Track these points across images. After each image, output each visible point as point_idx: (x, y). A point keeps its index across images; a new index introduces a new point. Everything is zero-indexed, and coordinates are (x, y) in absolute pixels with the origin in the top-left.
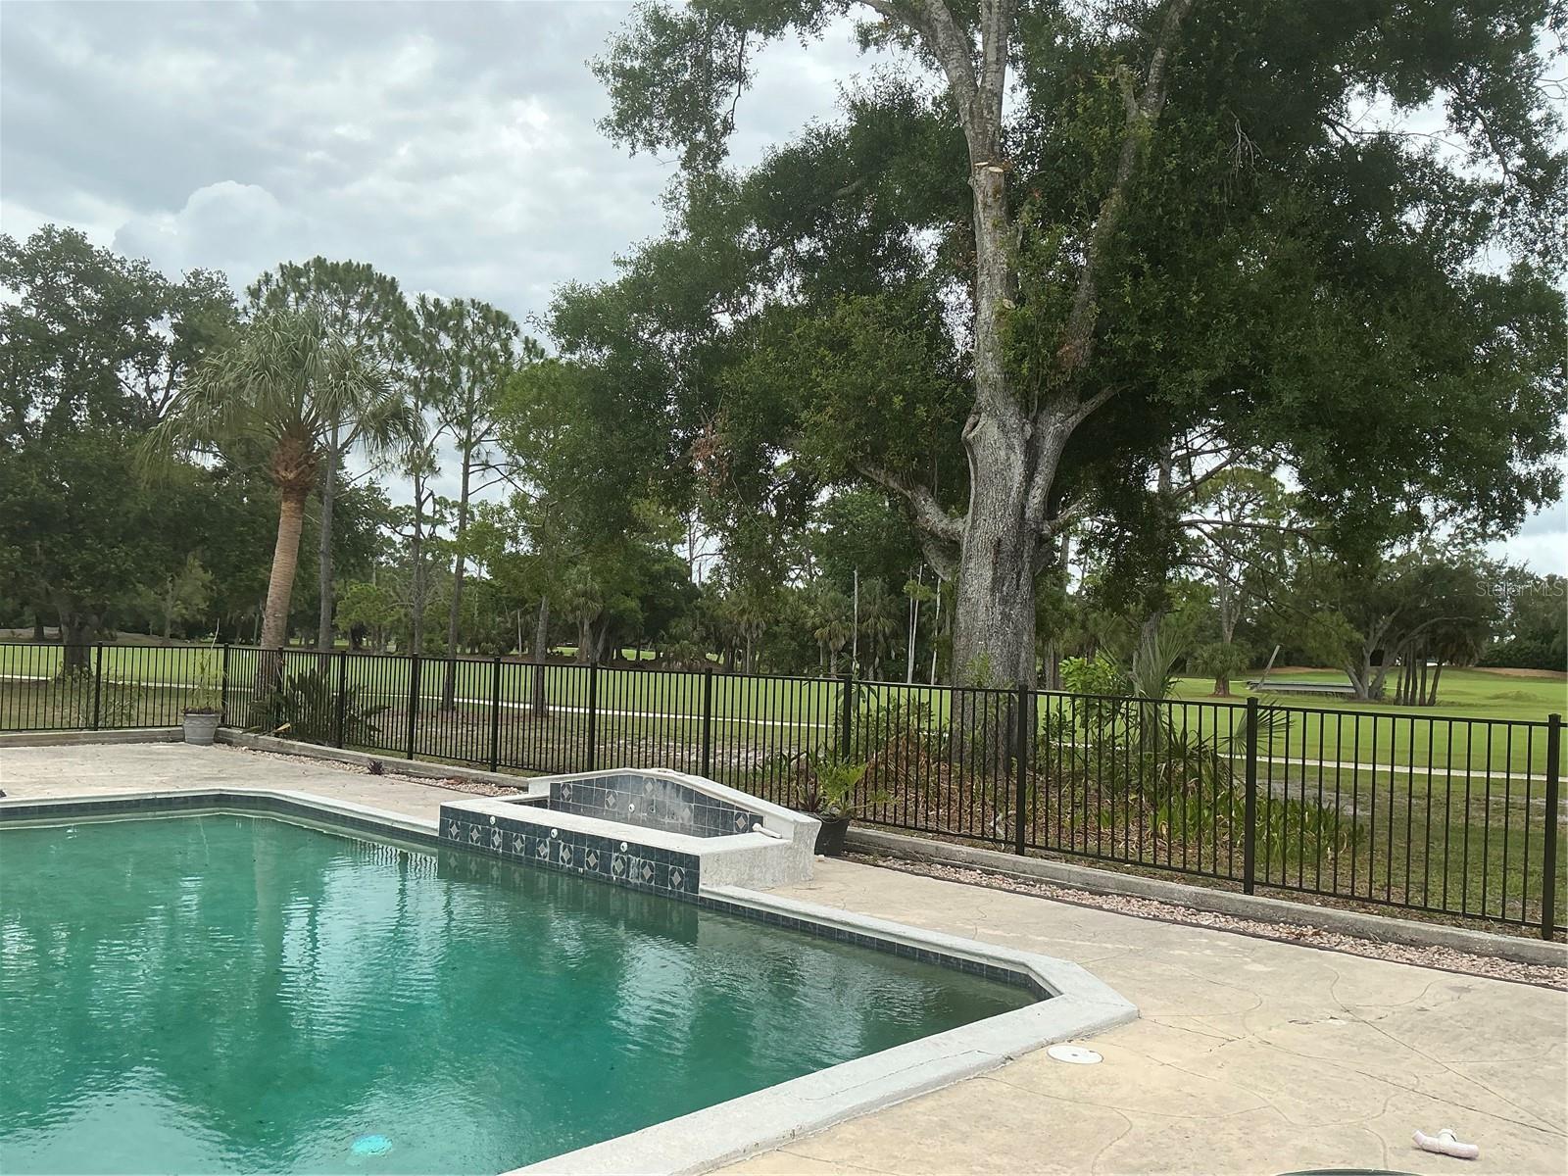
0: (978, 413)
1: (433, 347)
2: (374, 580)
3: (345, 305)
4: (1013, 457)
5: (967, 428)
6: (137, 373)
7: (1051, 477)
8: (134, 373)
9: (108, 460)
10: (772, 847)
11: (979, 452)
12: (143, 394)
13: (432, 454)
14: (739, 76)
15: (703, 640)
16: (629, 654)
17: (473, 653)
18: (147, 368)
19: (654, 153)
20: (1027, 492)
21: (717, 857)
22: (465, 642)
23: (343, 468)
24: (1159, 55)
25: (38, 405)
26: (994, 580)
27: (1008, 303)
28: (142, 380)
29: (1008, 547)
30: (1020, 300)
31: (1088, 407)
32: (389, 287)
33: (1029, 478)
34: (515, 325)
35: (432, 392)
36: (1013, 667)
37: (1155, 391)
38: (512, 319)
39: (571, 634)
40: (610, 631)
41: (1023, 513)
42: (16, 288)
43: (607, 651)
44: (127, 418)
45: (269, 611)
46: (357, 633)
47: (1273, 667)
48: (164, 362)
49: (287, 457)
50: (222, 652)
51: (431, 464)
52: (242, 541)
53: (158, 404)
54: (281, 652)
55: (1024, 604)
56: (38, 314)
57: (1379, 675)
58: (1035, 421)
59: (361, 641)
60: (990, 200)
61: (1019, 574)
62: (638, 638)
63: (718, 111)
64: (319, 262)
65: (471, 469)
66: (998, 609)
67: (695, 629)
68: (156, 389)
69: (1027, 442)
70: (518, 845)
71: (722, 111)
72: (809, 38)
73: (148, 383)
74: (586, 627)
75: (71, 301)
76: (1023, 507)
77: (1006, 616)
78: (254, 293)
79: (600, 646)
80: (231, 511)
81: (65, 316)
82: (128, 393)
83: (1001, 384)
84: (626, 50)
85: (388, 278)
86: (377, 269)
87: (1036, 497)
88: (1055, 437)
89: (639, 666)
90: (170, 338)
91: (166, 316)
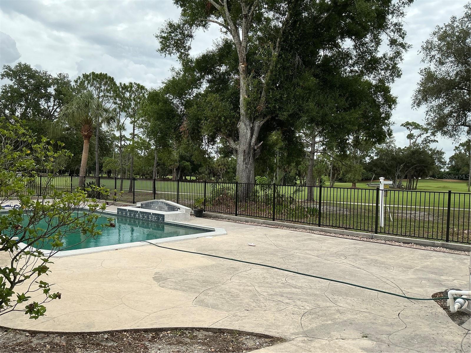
0: (240, 121)
1: (124, 96)
2: (114, 157)
3: (100, 84)
4: (248, 131)
5: (238, 125)
6: (45, 102)
7: (257, 136)
8: (44, 102)
9: (38, 127)
10: (181, 214)
11: (240, 130)
12: (47, 108)
13: (124, 125)
14: (191, 36)
15: (209, 174)
16: (188, 178)
17: (143, 178)
18: (48, 100)
19: (171, 56)
20: (251, 139)
21: (168, 215)
22: (141, 175)
23: (102, 127)
24: (278, 40)
25: (19, 112)
26: (244, 159)
27: (246, 97)
28: (46, 104)
29: (247, 152)
30: (248, 96)
31: (265, 120)
32: (112, 80)
33: (252, 136)
34: (146, 89)
35: (124, 108)
36: (248, 178)
37: (278, 117)
38: (146, 87)
39: (171, 172)
40: (181, 172)
41: (250, 144)
42: (12, 80)
43: (181, 177)
44: (42, 114)
45: (81, 167)
46: (109, 172)
47: (373, 180)
48: (52, 99)
49: (85, 129)
50: (70, 178)
51: (124, 128)
52: (75, 148)
53: (51, 111)
54: (85, 177)
55: (251, 164)
56: (18, 87)
57: (400, 182)
58: (253, 123)
59: (110, 175)
60: (242, 73)
61: (249, 158)
62: (191, 173)
63: (187, 44)
64: (93, 73)
65: (135, 128)
66: (245, 166)
67: (206, 170)
68: (50, 106)
69: (251, 128)
70: (132, 215)
71: (188, 45)
72: (205, 30)
73: (48, 105)
74: (175, 170)
75: (26, 83)
76: (250, 143)
77: (246, 167)
78: (76, 82)
79: (179, 176)
80: (71, 140)
81: (25, 87)
82: (42, 108)
83: (245, 115)
84: (163, 32)
85: (112, 77)
86: (109, 75)
87: (253, 140)
88: (258, 127)
89: (191, 181)
90: (53, 93)
91: (52, 86)
